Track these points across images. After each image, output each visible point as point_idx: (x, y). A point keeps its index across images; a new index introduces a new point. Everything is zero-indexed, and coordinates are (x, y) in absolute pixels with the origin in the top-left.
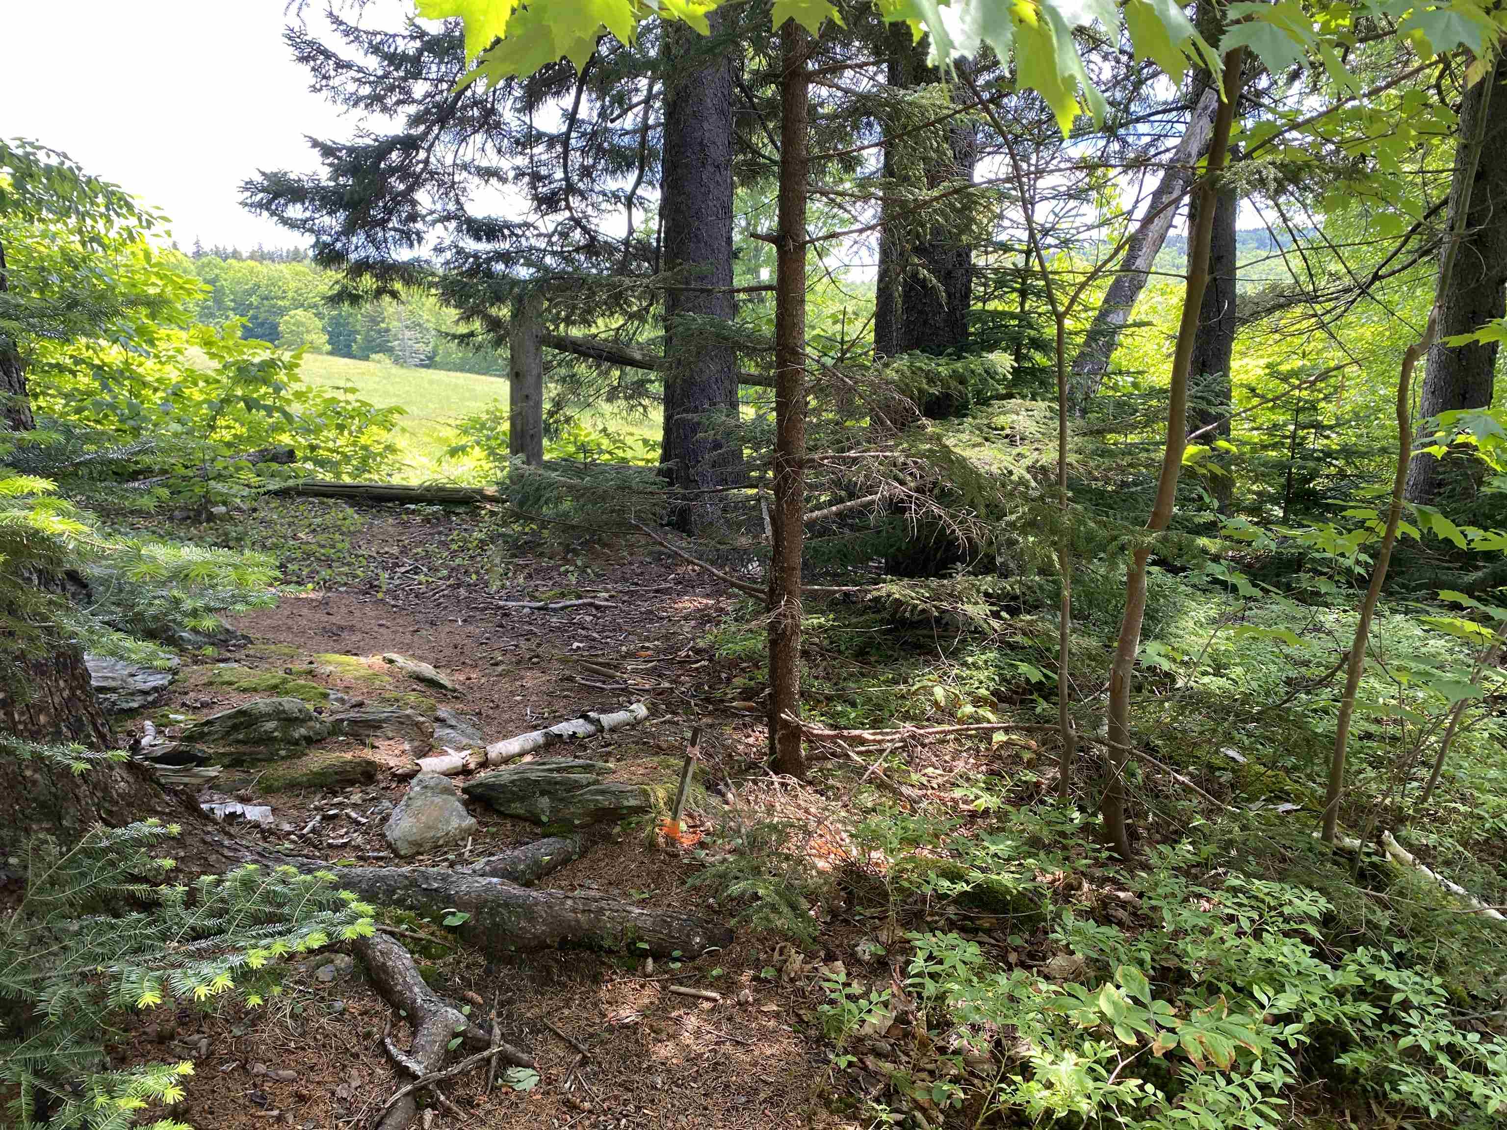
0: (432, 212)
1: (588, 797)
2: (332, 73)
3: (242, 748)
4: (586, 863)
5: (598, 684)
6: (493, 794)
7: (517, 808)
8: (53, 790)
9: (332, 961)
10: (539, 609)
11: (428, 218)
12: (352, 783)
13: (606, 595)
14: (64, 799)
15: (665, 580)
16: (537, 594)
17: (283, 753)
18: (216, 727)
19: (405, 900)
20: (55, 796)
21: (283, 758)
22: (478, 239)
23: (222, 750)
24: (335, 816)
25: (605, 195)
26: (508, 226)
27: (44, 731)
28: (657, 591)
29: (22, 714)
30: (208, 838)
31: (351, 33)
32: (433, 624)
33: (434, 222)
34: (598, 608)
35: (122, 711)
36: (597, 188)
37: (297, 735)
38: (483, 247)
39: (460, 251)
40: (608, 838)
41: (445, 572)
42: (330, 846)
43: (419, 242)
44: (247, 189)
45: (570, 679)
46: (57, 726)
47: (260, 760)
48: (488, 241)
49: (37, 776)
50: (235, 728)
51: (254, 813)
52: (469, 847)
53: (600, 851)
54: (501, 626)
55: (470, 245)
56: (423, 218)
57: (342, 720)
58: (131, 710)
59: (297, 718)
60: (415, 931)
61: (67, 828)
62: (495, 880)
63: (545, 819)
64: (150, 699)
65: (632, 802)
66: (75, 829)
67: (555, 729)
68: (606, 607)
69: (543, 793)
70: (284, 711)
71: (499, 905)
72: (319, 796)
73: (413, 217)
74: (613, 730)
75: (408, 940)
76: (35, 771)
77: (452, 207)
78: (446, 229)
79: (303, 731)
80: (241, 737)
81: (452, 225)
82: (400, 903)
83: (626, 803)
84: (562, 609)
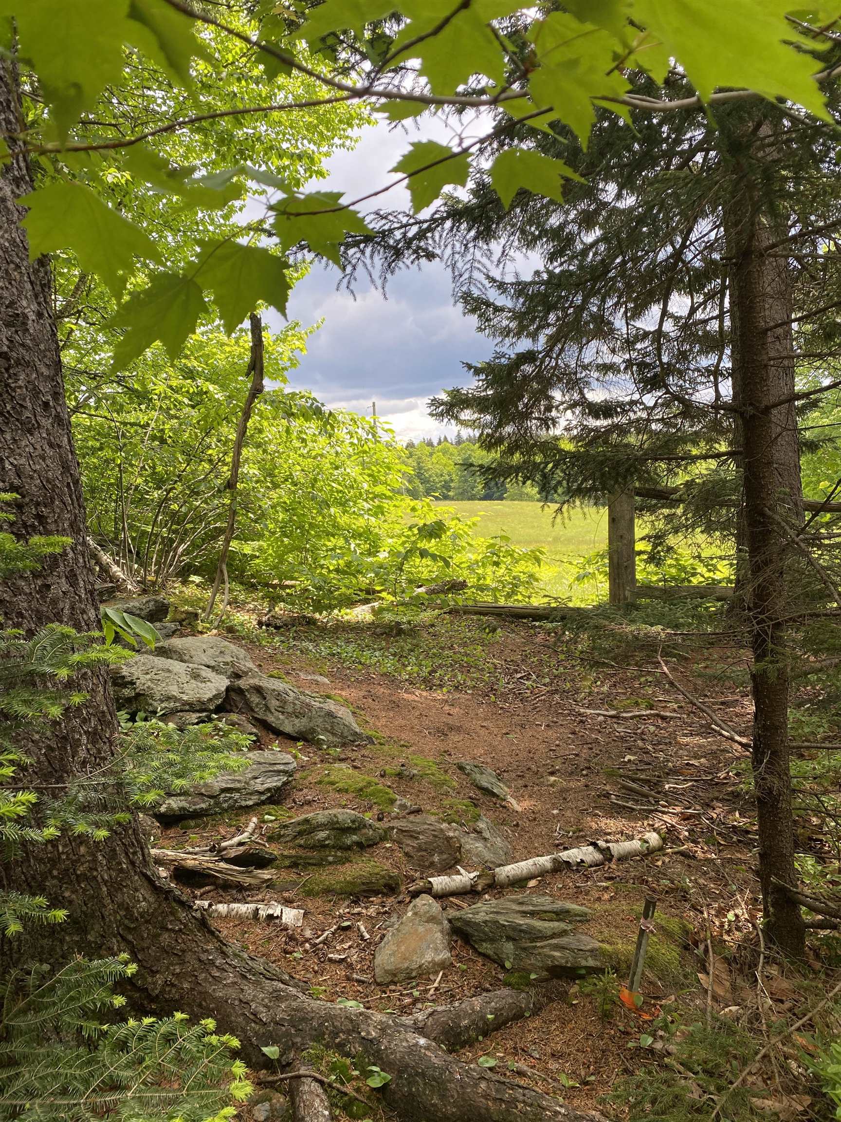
0: (563, 403)
1: (546, 951)
2: (492, 316)
3: (301, 852)
4: (537, 1023)
5: (629, 804)
6: (470, 930)
7: (486, 947)
8: (84, 908)
9: (270, 1100)
10: (612, 717)
11: (561, 407)
12: (376, 893)
13: (676, 706)
14: (93, 916)
15: (733, 693)
16: (615, 702)
17: (331, 859)
18: (289, 831)
19: (345, 1045)
20: (86, 915)
21: (330, 863)
22: (597, 417)
23: (286, 853)
24: (347, 928)
25: (699, 371)
26: (621, 405)
27: (83, 860)
28: (722, 703)
29: (65, 846)
30: (204, 957)
31: (502, 286)
32: (523, 726)
33: (566, 409)
34: (663, 718)
35: (241, 807)
36: (692, 367)
37: (349, 842)
38: (602, 423)
39: (585, 427)
40: (563, 996)
41: (547, 680)
42: (330, 960)
43: (554, 426)
44: (433, 405)
45: (607, 795)
46: (94, 856)
47: (310, 864)
48: (605, 418)
49: (74, 896)
50: (300, 833)
51: (290, 916)
52: (436, 985)
53: (556, 1009)
54: (574, 733)
55: (593, 423)
56: (557, 407)
57: (393, 828)
58: (247, 807)
59: (349, 828)
60: (343, 1083)
61: (90, 942)
62: (422, 1041)
63: (508, 965)
64: (263, 798)
65: (591, 963)
66: (96, 943)
67: (565, 855)
68: (672, 718)
69: (509, 938)
70: (338, 822)
71: (417, 1074)
72: (347, 903)
73: (549, 409)
74: (622, 859)
75: (335, 1092)
76: (73, 892)
77: (576, 396)
78: (574, 413)
79: (355, 838)
80: (302, 842)
81: (578, 410)
82: (340, 1047)
83: (584, 963)
84: (632, 718)
